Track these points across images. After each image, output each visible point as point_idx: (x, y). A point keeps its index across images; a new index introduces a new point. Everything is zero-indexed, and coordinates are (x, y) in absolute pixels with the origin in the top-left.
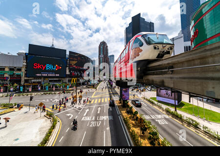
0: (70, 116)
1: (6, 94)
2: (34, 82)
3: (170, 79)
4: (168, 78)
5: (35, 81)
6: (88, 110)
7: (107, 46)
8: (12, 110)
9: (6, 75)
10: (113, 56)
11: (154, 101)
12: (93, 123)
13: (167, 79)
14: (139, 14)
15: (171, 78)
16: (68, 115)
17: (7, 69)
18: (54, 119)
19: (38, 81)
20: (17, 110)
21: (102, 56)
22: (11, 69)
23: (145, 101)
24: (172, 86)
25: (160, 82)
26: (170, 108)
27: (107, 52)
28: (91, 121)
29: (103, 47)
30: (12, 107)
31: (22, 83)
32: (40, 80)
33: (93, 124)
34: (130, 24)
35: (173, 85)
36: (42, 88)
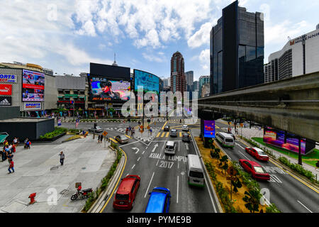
0: (136, 150)
1: (72, 119)
2: (97, 107)
3: (282, 117)
4: (279, 114)
5: (98, 105)
6: (157, 145)
7: (183, 59)
8: (78, 136)
9: (71, 99)
10: (192, 72)
11: (258, 144)
12: (163, 162)
13: (277, 116)
14: (236, 3)
15: (285, 115)
16: (134, 148)
17: (72, 93)
18: (118, 151)
19: (101, 105)
20: (82, 137)
21: (175, 73)
22: (76, 92)
23: (242, 141)
24: (285, 127)
25: (264, 119)
26: (289, 159)
27: (183, 68)
28: (161, 160)
29: (177, 61)
30: (78, 134)
31: (86, 108)
32: (103, 105)
33: (163, 164)
34: (218, 21)
35: (287, 126)
36: (106, 114)
